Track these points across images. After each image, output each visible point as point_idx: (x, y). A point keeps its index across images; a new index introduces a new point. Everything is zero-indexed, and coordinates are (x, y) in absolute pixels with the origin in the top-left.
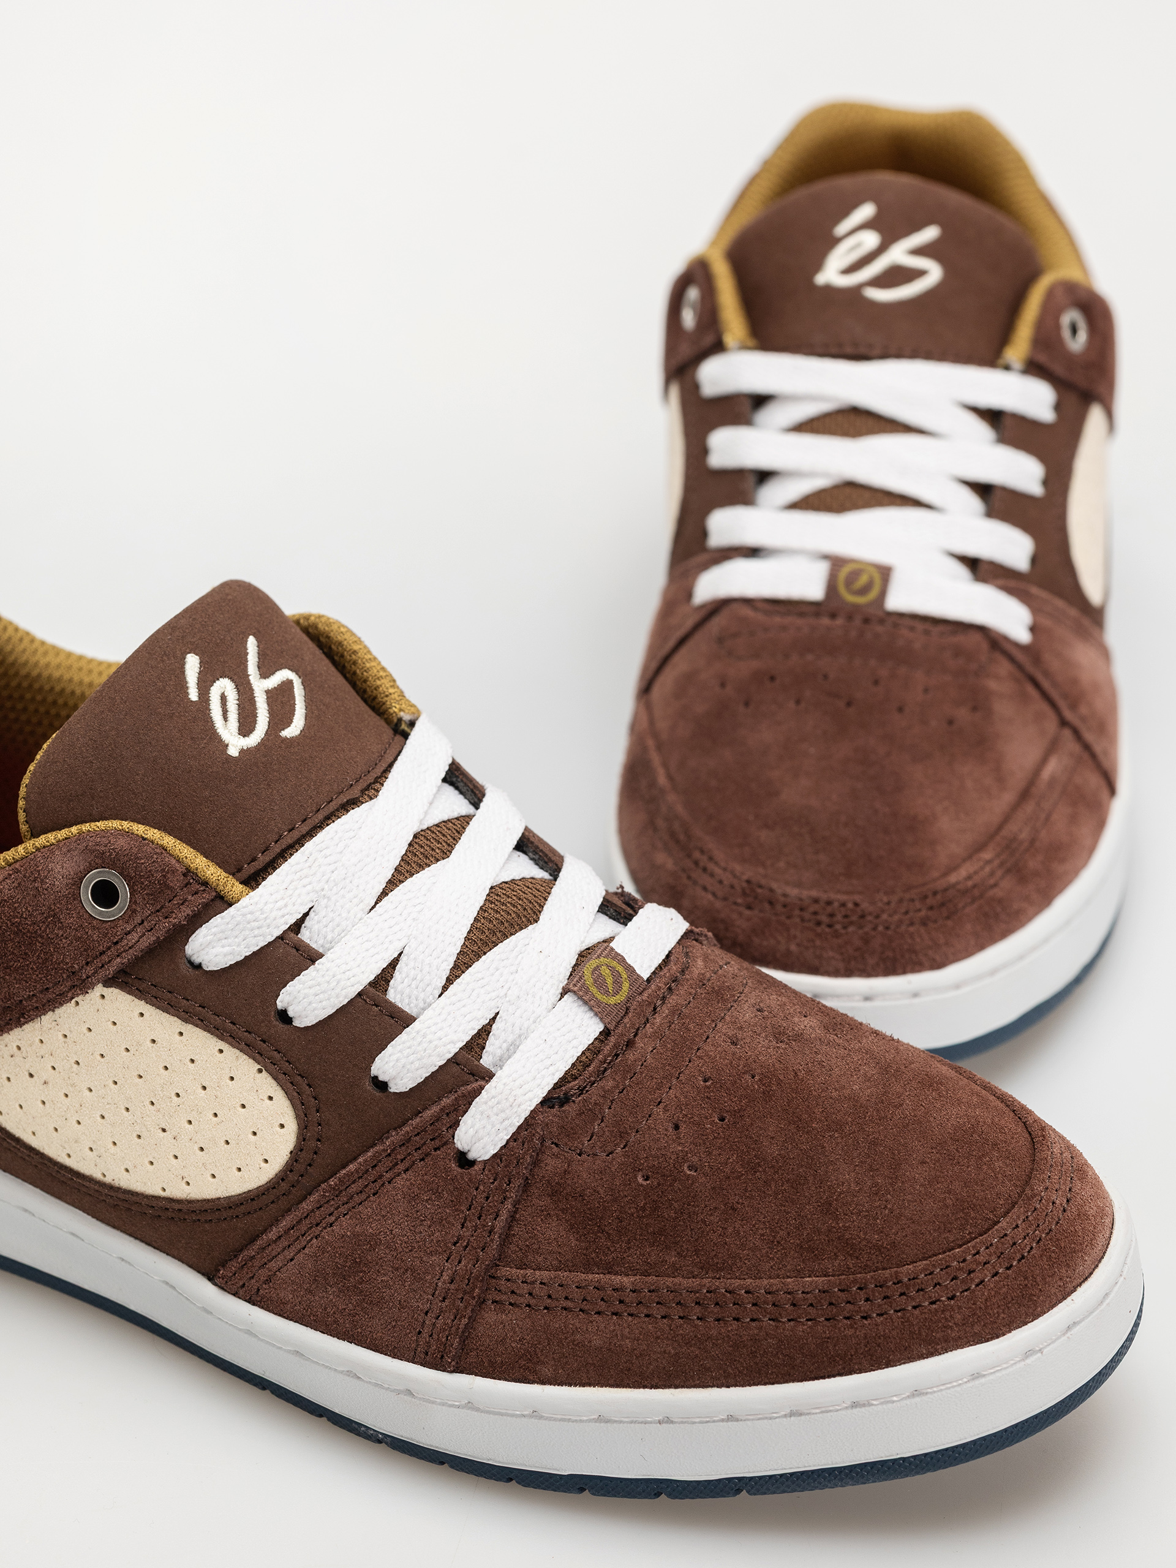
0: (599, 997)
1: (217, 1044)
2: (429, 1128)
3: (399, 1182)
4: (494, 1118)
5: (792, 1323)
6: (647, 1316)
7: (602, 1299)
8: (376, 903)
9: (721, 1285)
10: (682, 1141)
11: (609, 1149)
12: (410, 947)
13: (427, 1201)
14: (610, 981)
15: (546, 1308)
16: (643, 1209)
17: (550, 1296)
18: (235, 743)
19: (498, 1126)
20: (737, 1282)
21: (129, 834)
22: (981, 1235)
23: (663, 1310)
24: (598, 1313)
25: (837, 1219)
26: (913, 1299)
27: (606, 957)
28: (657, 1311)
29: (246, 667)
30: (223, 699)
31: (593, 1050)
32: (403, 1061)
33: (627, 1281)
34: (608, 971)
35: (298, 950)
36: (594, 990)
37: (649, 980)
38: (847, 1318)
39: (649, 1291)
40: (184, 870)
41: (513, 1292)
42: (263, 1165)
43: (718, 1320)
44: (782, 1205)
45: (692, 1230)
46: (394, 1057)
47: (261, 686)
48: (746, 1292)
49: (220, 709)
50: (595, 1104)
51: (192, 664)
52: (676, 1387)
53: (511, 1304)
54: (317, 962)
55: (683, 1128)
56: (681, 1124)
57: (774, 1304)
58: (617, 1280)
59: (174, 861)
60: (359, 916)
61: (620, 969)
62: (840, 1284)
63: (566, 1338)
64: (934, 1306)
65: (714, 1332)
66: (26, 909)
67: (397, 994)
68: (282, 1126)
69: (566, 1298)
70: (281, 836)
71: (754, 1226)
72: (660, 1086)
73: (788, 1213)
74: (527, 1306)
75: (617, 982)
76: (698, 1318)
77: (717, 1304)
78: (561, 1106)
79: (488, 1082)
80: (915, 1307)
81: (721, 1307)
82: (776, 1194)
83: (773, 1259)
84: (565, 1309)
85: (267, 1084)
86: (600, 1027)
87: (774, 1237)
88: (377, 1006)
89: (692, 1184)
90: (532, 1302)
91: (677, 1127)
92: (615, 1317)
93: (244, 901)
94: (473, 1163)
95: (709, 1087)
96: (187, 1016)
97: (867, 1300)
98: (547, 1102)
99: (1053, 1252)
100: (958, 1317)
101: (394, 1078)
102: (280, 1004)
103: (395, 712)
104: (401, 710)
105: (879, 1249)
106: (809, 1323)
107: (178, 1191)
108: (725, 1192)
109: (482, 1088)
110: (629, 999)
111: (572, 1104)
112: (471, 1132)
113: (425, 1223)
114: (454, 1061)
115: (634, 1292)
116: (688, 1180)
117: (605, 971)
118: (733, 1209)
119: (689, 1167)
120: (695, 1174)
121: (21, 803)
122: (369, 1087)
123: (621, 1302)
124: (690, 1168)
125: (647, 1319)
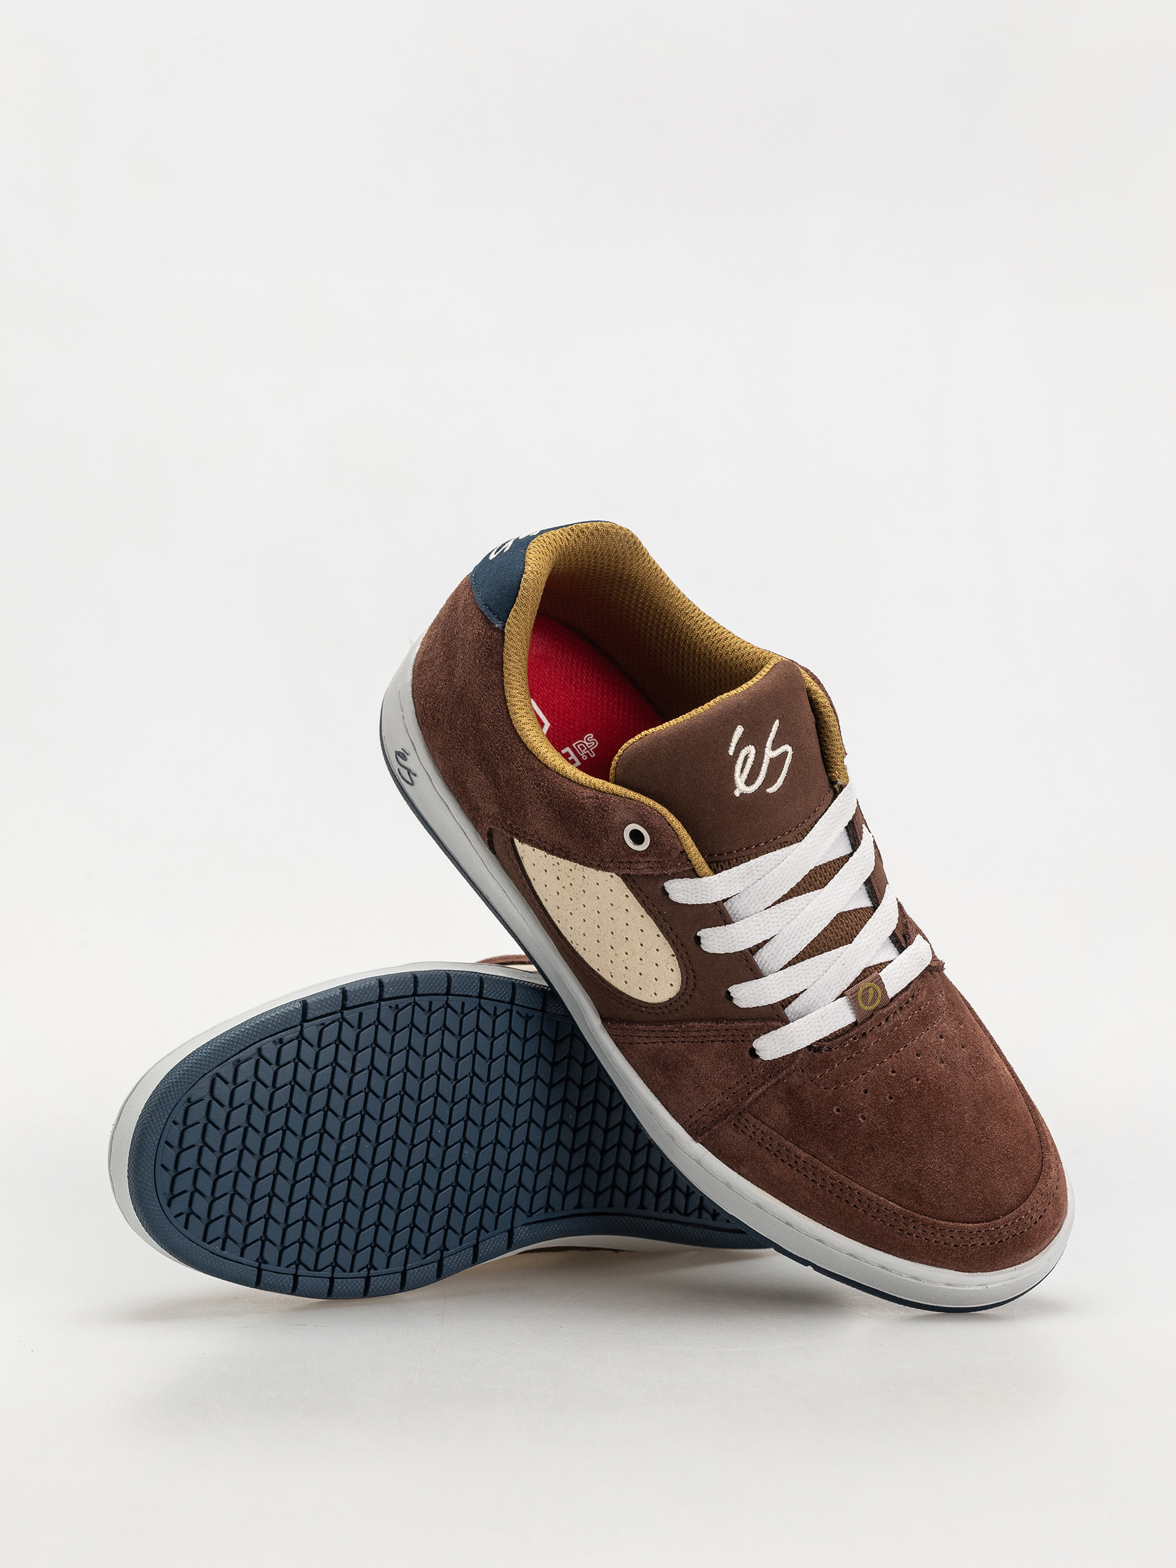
0: (861, 1005)
1: (657, 931)
2: (744, 1030)
3: (716, 1045)
4: (777, 1044)
5: (873, 1218)
6: (805, 1175)
7: (787, 1156)
8: (773, 905)
9: (847, 1181)
10: (865, 1101)
11: (827, 1086)
12: (778, 937)
13: (726, 1062)
14: (871, 997)
15: (758, 1143)
16: (829, 1126)
17: (762, 1139)
18: (741, 788)
19: (778, 1049)
20: (857, 1186)
21: (663, 817)
22: (987, 1222)
23: (814, 1178)
24: (782, 1160)
25: (919, 1181)
26: (936, 1238)
27: (876, 983)
28: (811, 1177)
29: (766, 741)
30: (746, 758)
31: (845, 1031)
32: (746, 995)
33: (804, 1155)
34: (872, 992)
35: (721, 913)
36: (860, 1001)
37: (892, 999)
38: (901, 1230)
39: (812, 1166)
40: (682, 850)
41: (746, 1127)
42: (653, 995)
43: (838, 1197)
44: (897, 1159)
45: (847, 1148)
46: (744, 991)
47: (770, 754)
48: (858, 1193)
49: (742, 765)
50: (832, 1060)
51: (739, 731)
52: (802, 1213)
53: (742, 1130)
54: (727, 926)
55: (869, 1093)
56: (869, 1092)
57: (868, 1205)
58: (800, 1152)
59: (679, 844)
60: (760, 909)
61: (880, 992)
62: (905, 1214)
63: (761, 1162)
64: (945, 1246)
65: (833, 1201)
66: (594, 820)
67: (760, 958)
68: (671, 985)
69: (770, 1145)
70: (740, 849)
71: (878, 1163)
72: (868, 1066)
73: (898, 1165)
74: (750, 1136)
75: (874, 1000)
76: (829, 1190)
77: (841, 1190)
78: (815, 1052)
79: (784, 1025)
80: (936, 1242)
81: (843, 1193)
82: (897, 1152)
83: (879, 1183)
84: (767, 1149)
85: (674, 963)
86: (854, 1020)
87: (885, 1174)
88: (747, 961)
89: (858, 1126)
90: (753, 1136)
91: (866, 1092)
92: (789, 1167)
93: (705, 879)
94: (757, 1056)
95: (892, 1077)
96: (649, 912)
97: (914, 1227)
98: (809, 1047)
99: (1018, 1244)
100: (954, 1255)
101: (738, 999)
102: (698, 934)
103: (835, 776)
104: (838, 777)
105: (933, 1206)
106: (881, 1222)
107: (606, 976)
108: (873, 1138)
109: (779, 1027)
110: (876, 1009)
111: (820, 1054)
112: (763, 1045)
113: (719, 1072)
114: (772, 1006)
115: (804, 1162)
116: (858, 1123)
117: (871, 991)
118: (873, 1149)
119: (862, 1115)
120: (863, 1121)
121: (616, 758)
122: (723, 993)
123: (796, 1162)
124: (862, 1117)
125: (804, 1177)
